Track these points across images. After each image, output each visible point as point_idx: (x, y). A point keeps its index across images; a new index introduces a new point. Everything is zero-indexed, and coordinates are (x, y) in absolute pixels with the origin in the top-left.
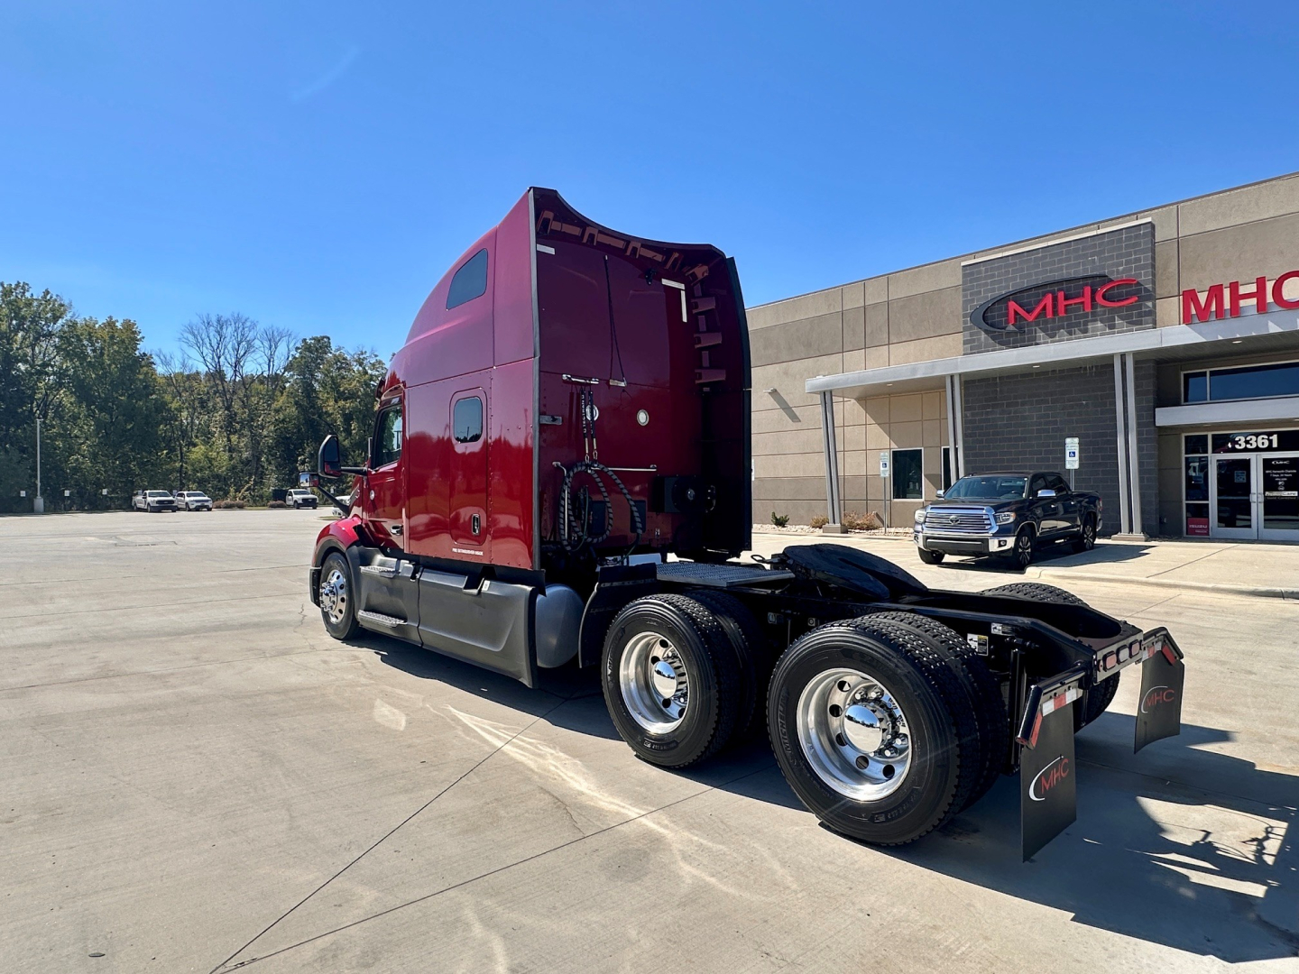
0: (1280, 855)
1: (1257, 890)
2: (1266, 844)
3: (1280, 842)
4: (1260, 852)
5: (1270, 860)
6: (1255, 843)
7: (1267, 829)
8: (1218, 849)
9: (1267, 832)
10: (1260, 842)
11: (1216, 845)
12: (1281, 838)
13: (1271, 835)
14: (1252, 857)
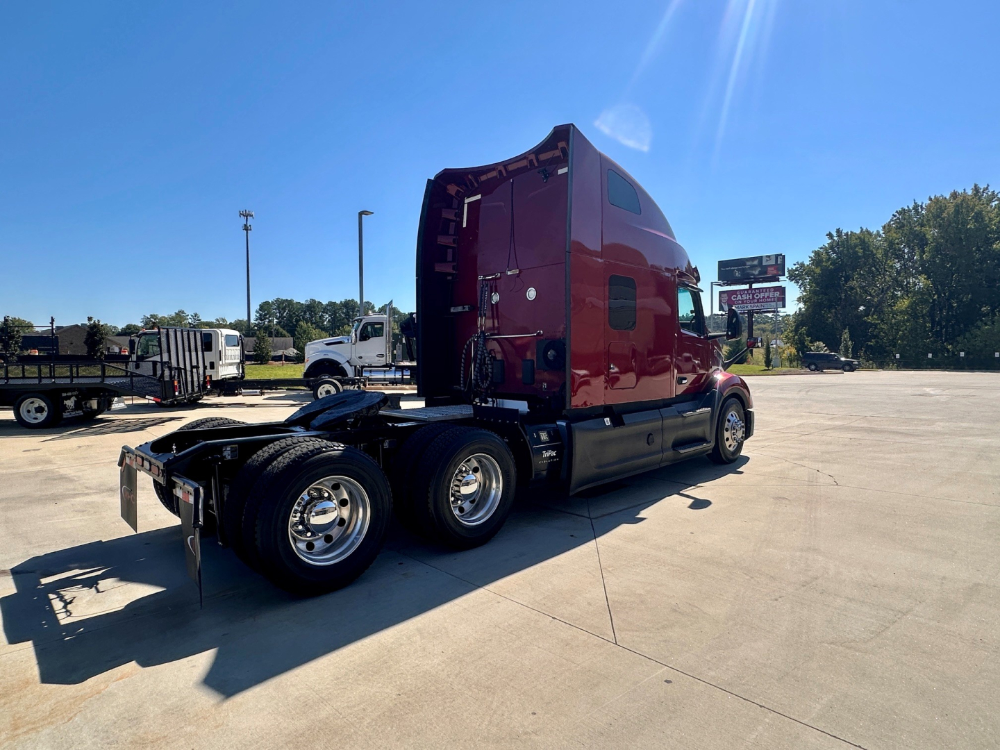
0: (49, 602)
1: (44, 581)
2: (62, 604)
3: (56, 609)
4: (61, 598)
5: (51, 596)
6: (68, 601)
7: (71, 614)
8: (83, 587)
9: (67, 611)
10: (66, 604)
11: (86, 588)
12: (57, 612)
13: (64, 610)
14: (62, 593)
